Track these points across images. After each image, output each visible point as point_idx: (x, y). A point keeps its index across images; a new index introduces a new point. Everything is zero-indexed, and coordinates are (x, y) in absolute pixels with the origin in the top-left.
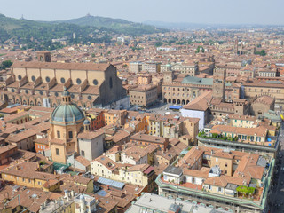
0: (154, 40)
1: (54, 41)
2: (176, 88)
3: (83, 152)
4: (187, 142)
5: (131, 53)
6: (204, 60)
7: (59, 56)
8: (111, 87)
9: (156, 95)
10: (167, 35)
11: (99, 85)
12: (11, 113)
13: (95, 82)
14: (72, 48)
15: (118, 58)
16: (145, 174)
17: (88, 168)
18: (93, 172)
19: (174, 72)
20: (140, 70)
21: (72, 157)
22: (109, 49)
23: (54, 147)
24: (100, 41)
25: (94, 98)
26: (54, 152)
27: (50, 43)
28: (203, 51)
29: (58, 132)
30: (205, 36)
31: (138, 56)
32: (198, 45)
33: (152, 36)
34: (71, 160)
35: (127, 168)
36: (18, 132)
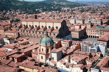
0: (80, 10)
1: (36, 10)
2: (93, 31)
3: (53, 58)
4: (99, 55)
5: (71, 15)
6: (105, 18)
7: (39, 16)
8: (64, 30)
9: (83, 34)
10: (86, 7)
11: (59, 29)
13: (57, 28)
14: (44, 13)
15: (65, 17)
16: (81, 69)
17: (55, 65)
18: (58, 66)
19: (91, 23)
20: (75, 22)
21: (49, 60)
22: (61, 13)
23: (41, 55)
24: (56, 10)
25: (56, 34)
26: (40, 57)
28: (104, 14)
30: (104, 8)
31: (74, 16)
32: (101, 11)
33: (79, 7)
34: (48, 61)
35: (73, 66)
36: (24, 48)
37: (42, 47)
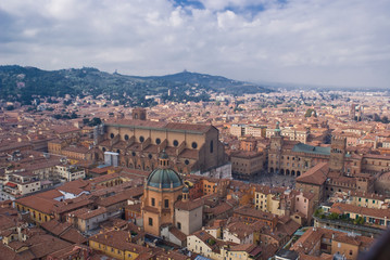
0: (258, 101)
1: (147, 97)
2: (285, 157)
3: (179, 224)
4: (299, 221)
5: (232, 115)
6: (316, 126)
7: (153, 114)
8: (212, 151)
9: (261, 164)
10: (272, 95)
11: (198, 148)
12: (101, 174)
13: (194, 145)
14: (166, 106)
15: (218, 119)
16: (250, 257)
17: (184, 242)
18: (189, 248)
19: (283, 137)
20: (243, 133)
21: (167, 229)
22: (208, 108)
23: (147, 216)
24: (197, 100)
25: (192, 162)
26: (147, 221)
27: (143, 100)
28: (315, 116)
29: (153, 200)
30: (315, 99)
31: (240, 118)
32: (308, 107)
33: (255, 96)
34: (165, 232)
35: (230, 246)
36: (108, 195)
37: (151, 195)
